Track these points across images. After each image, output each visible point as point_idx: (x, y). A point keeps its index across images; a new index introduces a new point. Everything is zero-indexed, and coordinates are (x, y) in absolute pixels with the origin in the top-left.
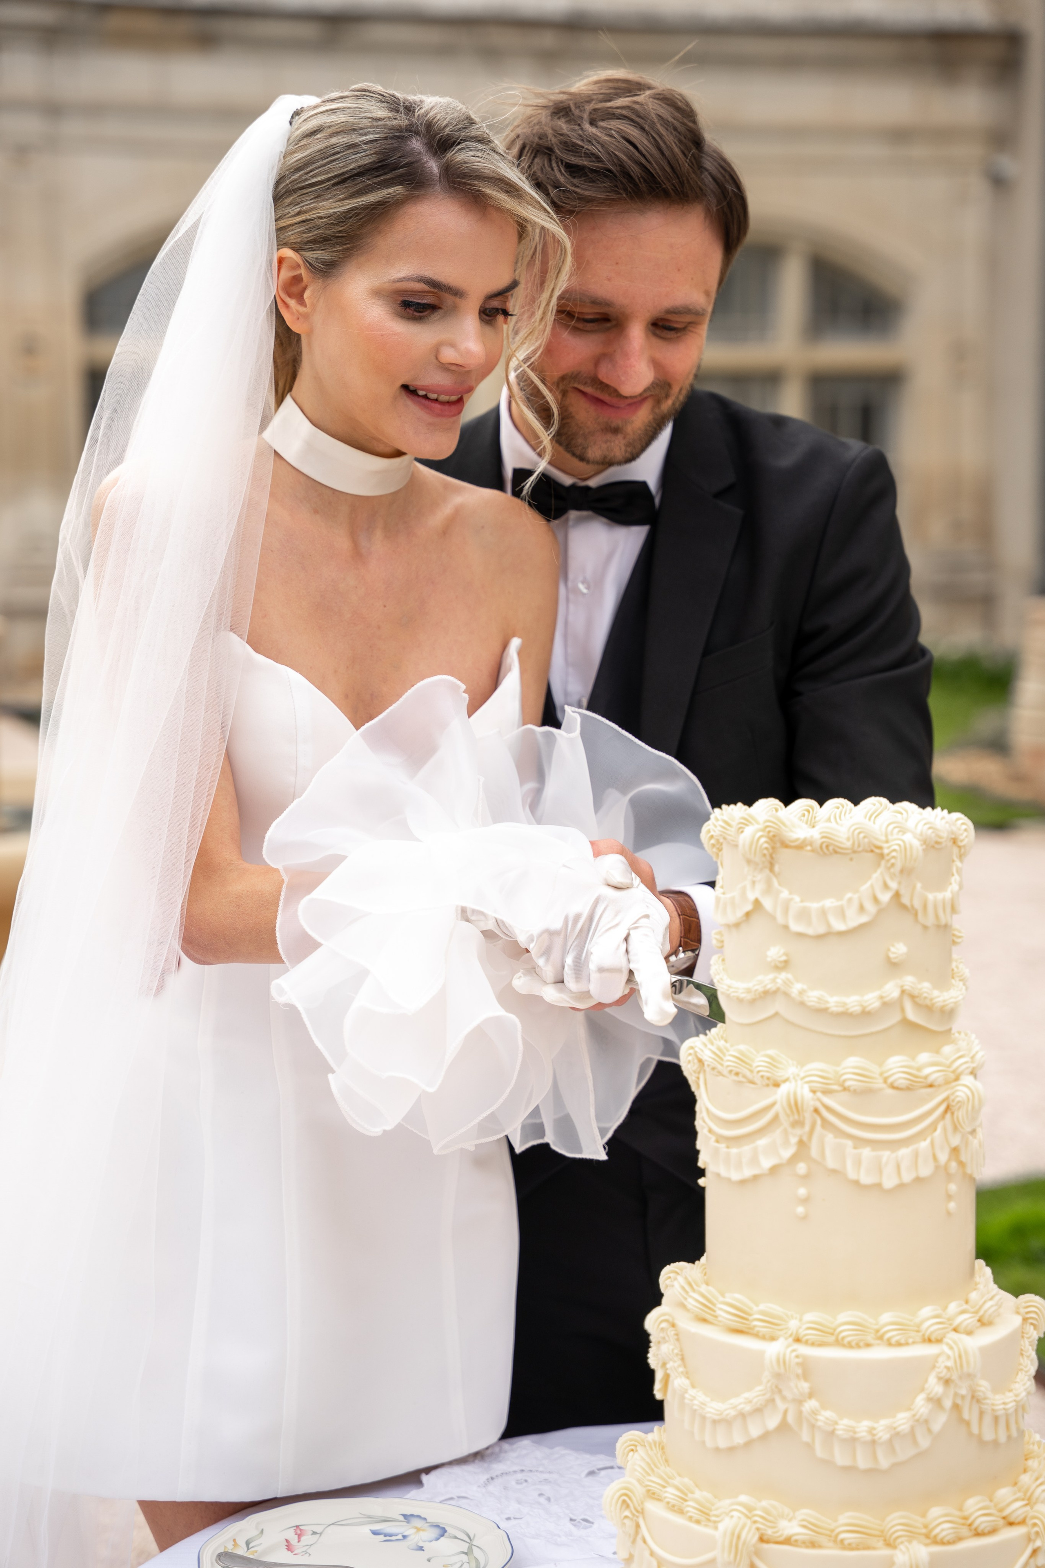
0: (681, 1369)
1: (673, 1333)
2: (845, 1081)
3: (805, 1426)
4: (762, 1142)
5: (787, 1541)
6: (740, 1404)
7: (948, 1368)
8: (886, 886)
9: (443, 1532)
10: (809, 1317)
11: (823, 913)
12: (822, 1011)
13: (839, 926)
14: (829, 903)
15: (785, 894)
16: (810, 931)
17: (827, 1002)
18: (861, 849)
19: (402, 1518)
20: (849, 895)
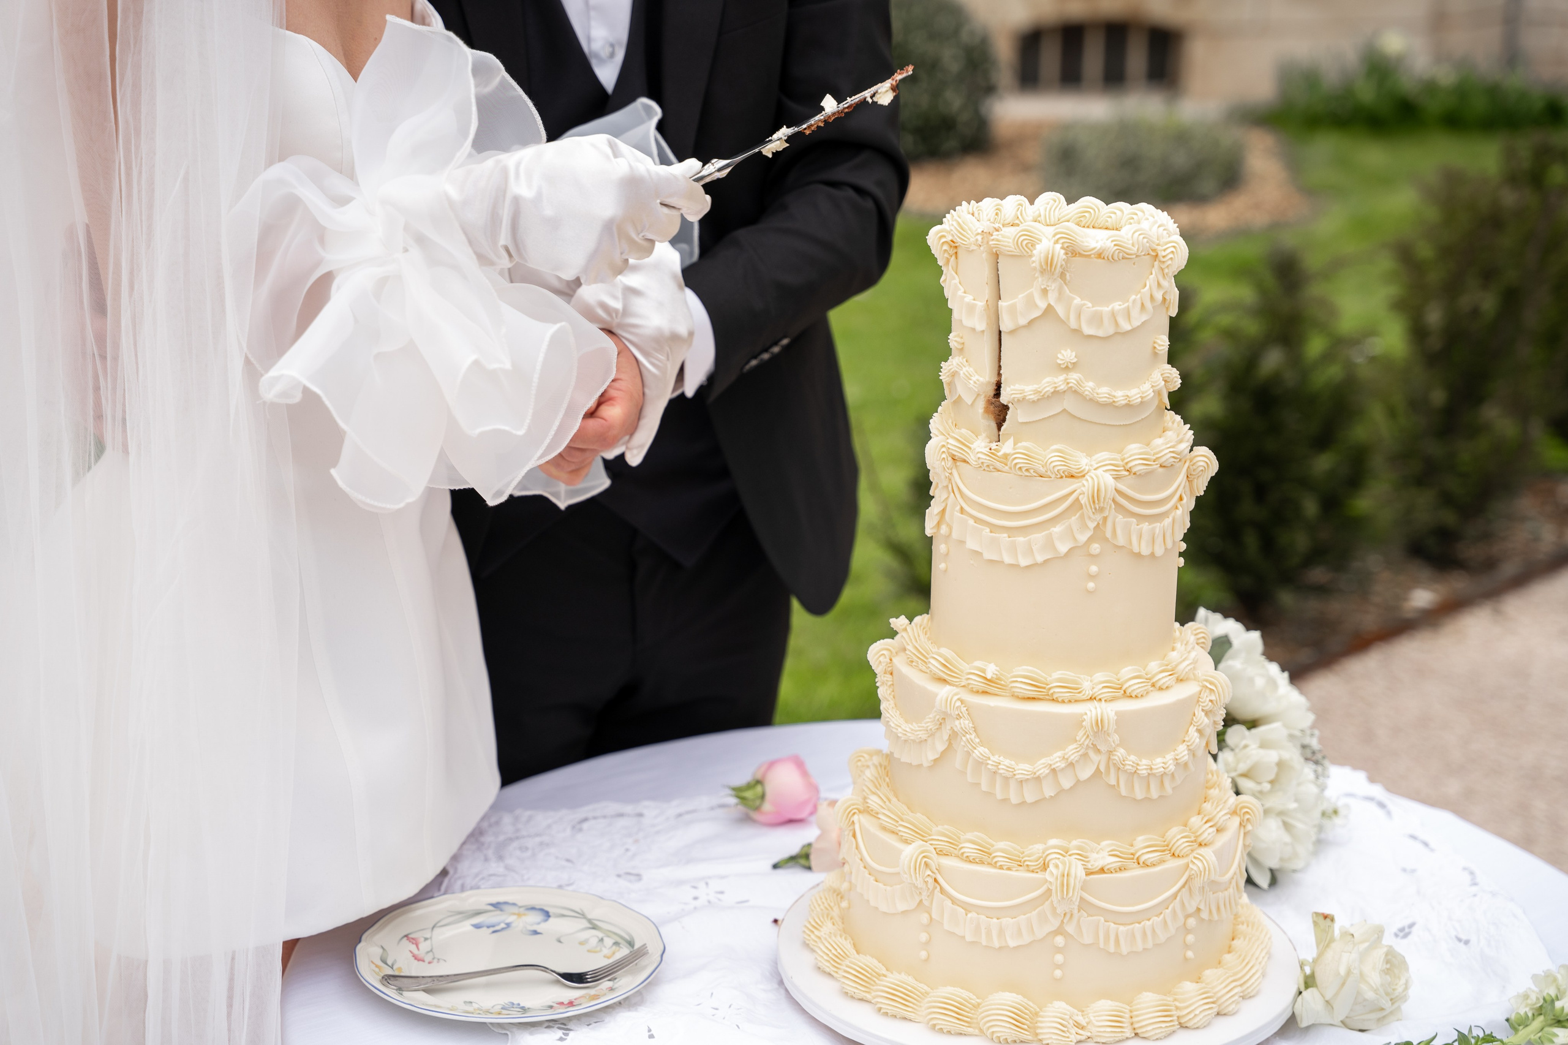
0: (977, 740)
1: (965, 709)
2: (1130, 468)
3: (1112, 771)
4: (1057, 529)
5: (1102, 870)
6: (1057, 762)
7: (1211, 701)
8: (1159, 285)
9: (547, 915)
10: (1100, 676)
11: (1113, 315)
12: (1110, 406)
13: (1126, 326)
14: (1117, 306)
15: (1077, 301)
16: (1101, 333)
17: (1114, 396)
18: (1143, 253)
19: (491, 908)
20: (1133, 297)
